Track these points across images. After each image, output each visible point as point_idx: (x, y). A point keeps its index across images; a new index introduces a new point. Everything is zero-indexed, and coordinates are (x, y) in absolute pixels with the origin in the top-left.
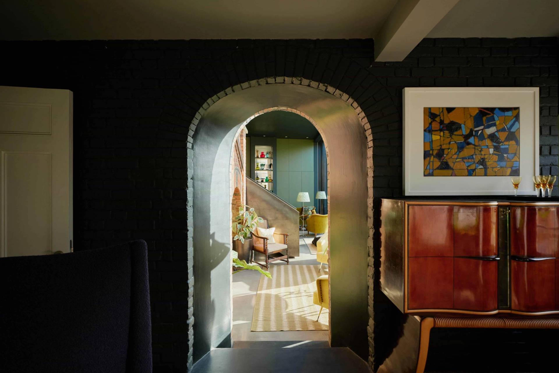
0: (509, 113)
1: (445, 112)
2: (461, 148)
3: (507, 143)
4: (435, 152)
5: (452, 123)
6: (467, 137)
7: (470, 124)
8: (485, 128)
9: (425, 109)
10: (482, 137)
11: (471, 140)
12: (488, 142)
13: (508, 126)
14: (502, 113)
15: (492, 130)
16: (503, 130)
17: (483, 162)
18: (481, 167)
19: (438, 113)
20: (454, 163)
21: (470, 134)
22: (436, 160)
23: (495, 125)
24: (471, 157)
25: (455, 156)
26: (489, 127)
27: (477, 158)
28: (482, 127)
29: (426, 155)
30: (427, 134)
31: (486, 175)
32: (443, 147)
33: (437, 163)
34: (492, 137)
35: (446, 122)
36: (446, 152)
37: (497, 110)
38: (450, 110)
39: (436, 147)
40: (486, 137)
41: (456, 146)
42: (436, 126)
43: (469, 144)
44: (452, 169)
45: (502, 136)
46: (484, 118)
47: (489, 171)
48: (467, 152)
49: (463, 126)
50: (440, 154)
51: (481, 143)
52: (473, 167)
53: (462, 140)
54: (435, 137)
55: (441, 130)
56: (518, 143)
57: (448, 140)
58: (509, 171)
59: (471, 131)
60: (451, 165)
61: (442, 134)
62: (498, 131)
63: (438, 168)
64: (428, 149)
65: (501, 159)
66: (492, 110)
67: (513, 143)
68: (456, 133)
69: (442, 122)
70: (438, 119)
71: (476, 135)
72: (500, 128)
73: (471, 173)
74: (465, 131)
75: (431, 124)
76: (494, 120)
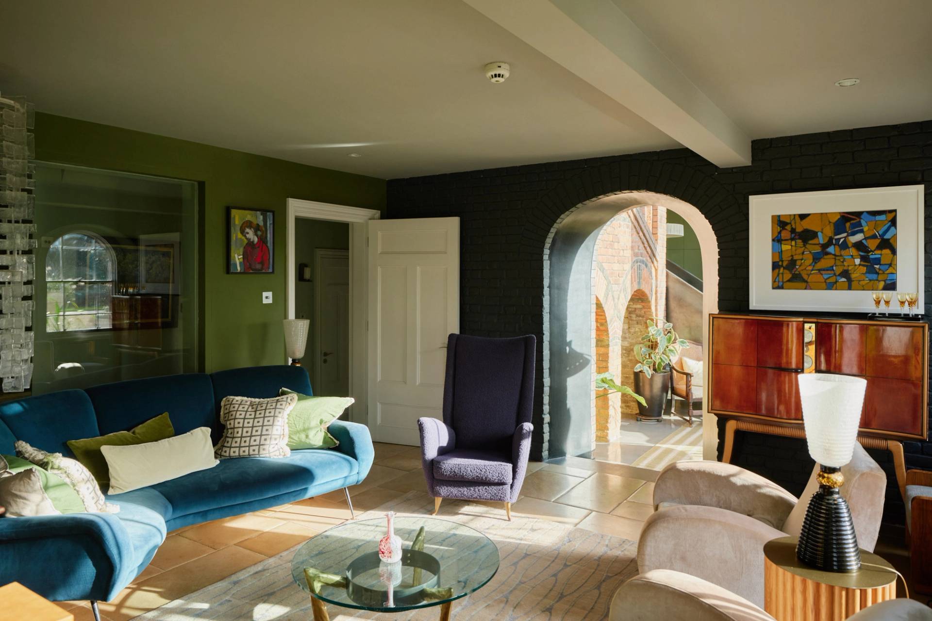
0: (883, 217)
1: (797, 218)
2: (816, 258)
3: (879, 252)
4: (785, 264)
5: (806, 231)
6: (825, 246)
7: (829, 231)
8: (848, 236)
9: (773, 217)
10: (844, 246)
11: (831, 249)
12: (853, 251)
13: (881, 232)
14: (872, 218)
15: (859, 237)
16: (874, 237)
17: (846, 274)
18: (844, 279)
19: (788, 221)
20: (809, 275)
21: (830, 243)
22: (786, 271)
23: (862, 231)
24: (831, 269)
25: (810, 268)
26: (853, 234)
27: (838, 270)
28: (845, 235)
29: (775, 266)
30: (776, 244)
31: (850, 288)
32: (795, 258)
33: (788, 275)
34: (859, 246)
35: (799, 229)
36: (798, 263)
37: (865, 213)
38: (803, 217)
39: (786, 257)
40: (850, 245)
41: (811, 257)
42: (785, 234)
43: (828, 254)
44: (806, 282)
45: (872, 244)
46: (848, 225)
47: (854, 284)
48: (825, 263)
49: (820, 234)
50: (792, 263)
51: (843, 252)
52: (833, 280)
53: (818, 249)
54: (786, 247)
55: (792, 239)
56: (894, 252)
57: (800, 251)
58: (882, 284)
59: (831, 239)
60: (805, 277)
61: (793, 243)
62: (866, 239)
63: (789, 281)
64: (777, 260)
65: (871, 270)
66: (859, 214)
67: (887, 252)
68: (810, 242)
69: (793, 231)
70: (788, 227)
71: (837, 244)
72: (870, 234)
73: (830, 286)
74: (821, 239)
75: (780, 233)
76: (860, 225)
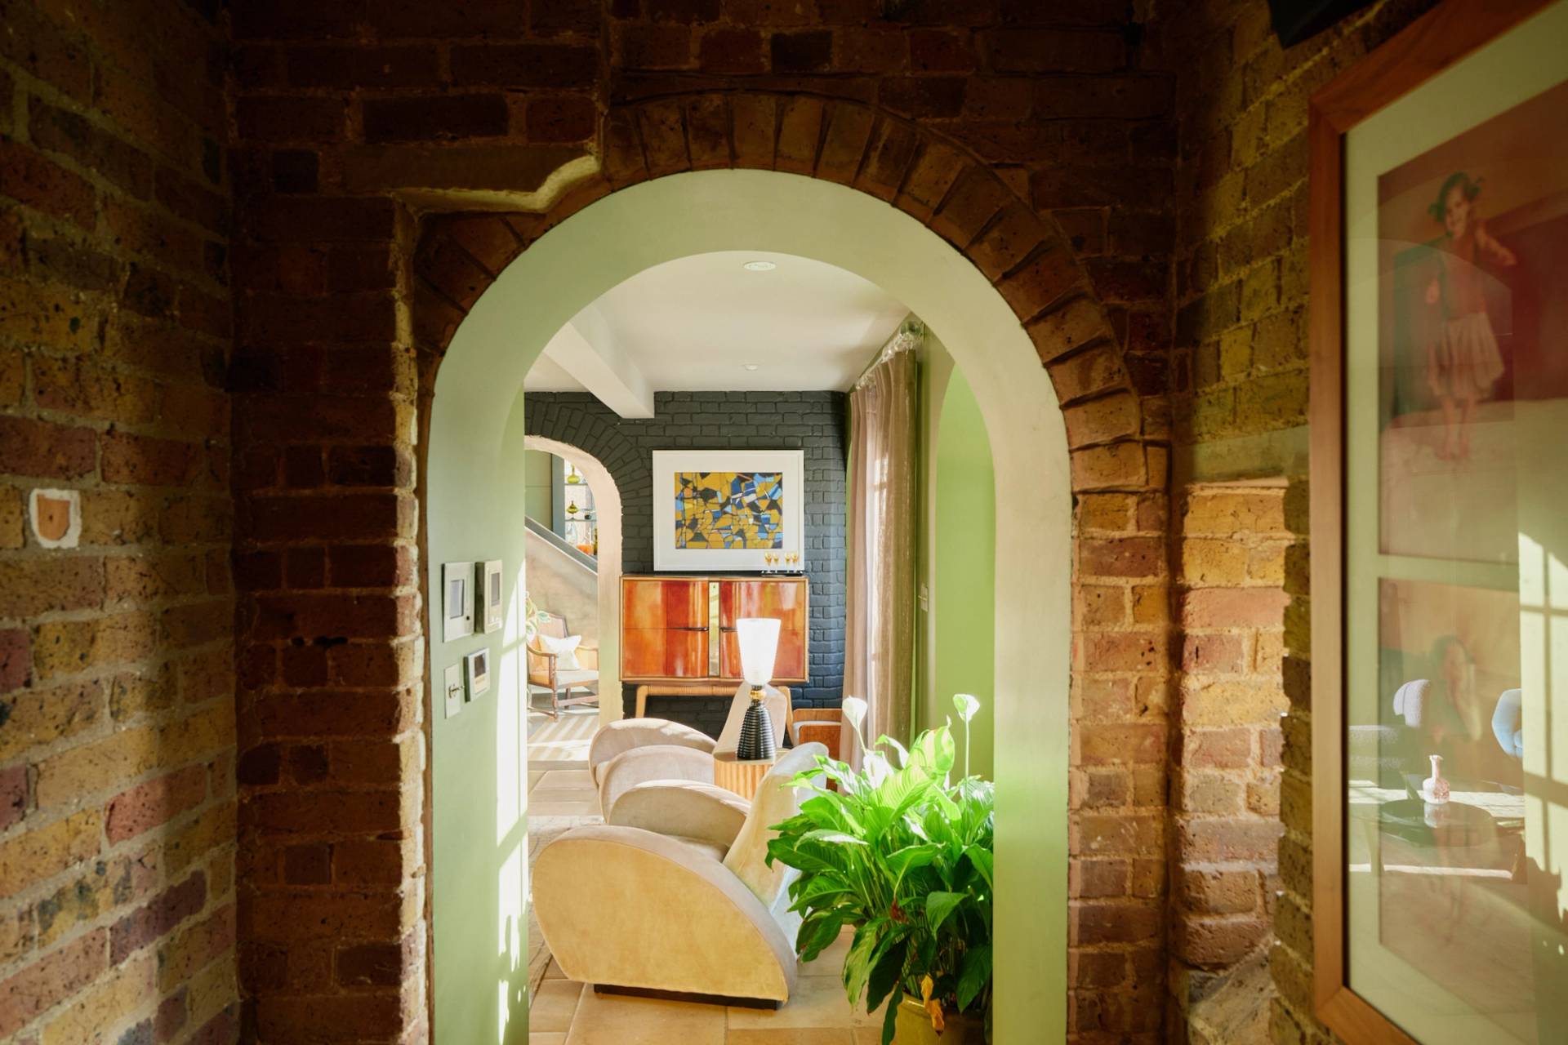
0: (770, 479)
1: (699, 477)
2: (716, 518)
3: (768, 512)
4: (687, 524)
5: (707, 490)
6: (723, 506)
7: (727, 491)
8: (743, 496)
9: (676, 474)
10: (740, 506)
11: (728, 509)
12: (747, 511)
13: (770, 493)
14: (763, 479)
15: (752, 498)
16: (765, 497)
17: (741, 533)
18: (740, 539)
19: (690, 479)
20: (709, 534)
21: (727, 502)
22: (689, 531)
23: (754, 492)
24: (728, 528)
25: (710, 527)
26: (748, 494)
27: (735, 529)
28: (740, 495)
29: (679, 525)
30: (679, 501)
31: (745, 547)
32: (697, 517)
33: (690, 535)
34: (753, 506)
35: (700, 488)
36: (700, 522)
37: (757, 475)
38: (704, 475)
39: (689, 516)
40: (745, 505)
41: (711, 516)
42: (688, 493)
43: (725, 513)
44: (707, 541)
45: (763, 505)
46: (743, 485)
47: (748, 543)
48: (724, 522)
49: (719, 494)
50: (694, 522)
51: (739, 512)
52: (730, 539)
53: (717, 508)
54: (688, 506)
55: (694, 498)
56: (780, 512)
57: (702, 509)
58: (771, 543)
59: (728, 498)
60: (706, 536)
61: (695, 501)
62: (758, 499)
63: (692, 540)
64: (680, 518)
65: (762, 529)
66: (751, 475)
67: (775, 512)
68: (710, 501)
69: (695, 489)
70: (690, 485)
71: (734, 504)
72: (761, 495)
73: (728, 545)
74: (720, 499)
75: (682, 491)
76: (753, 486)
